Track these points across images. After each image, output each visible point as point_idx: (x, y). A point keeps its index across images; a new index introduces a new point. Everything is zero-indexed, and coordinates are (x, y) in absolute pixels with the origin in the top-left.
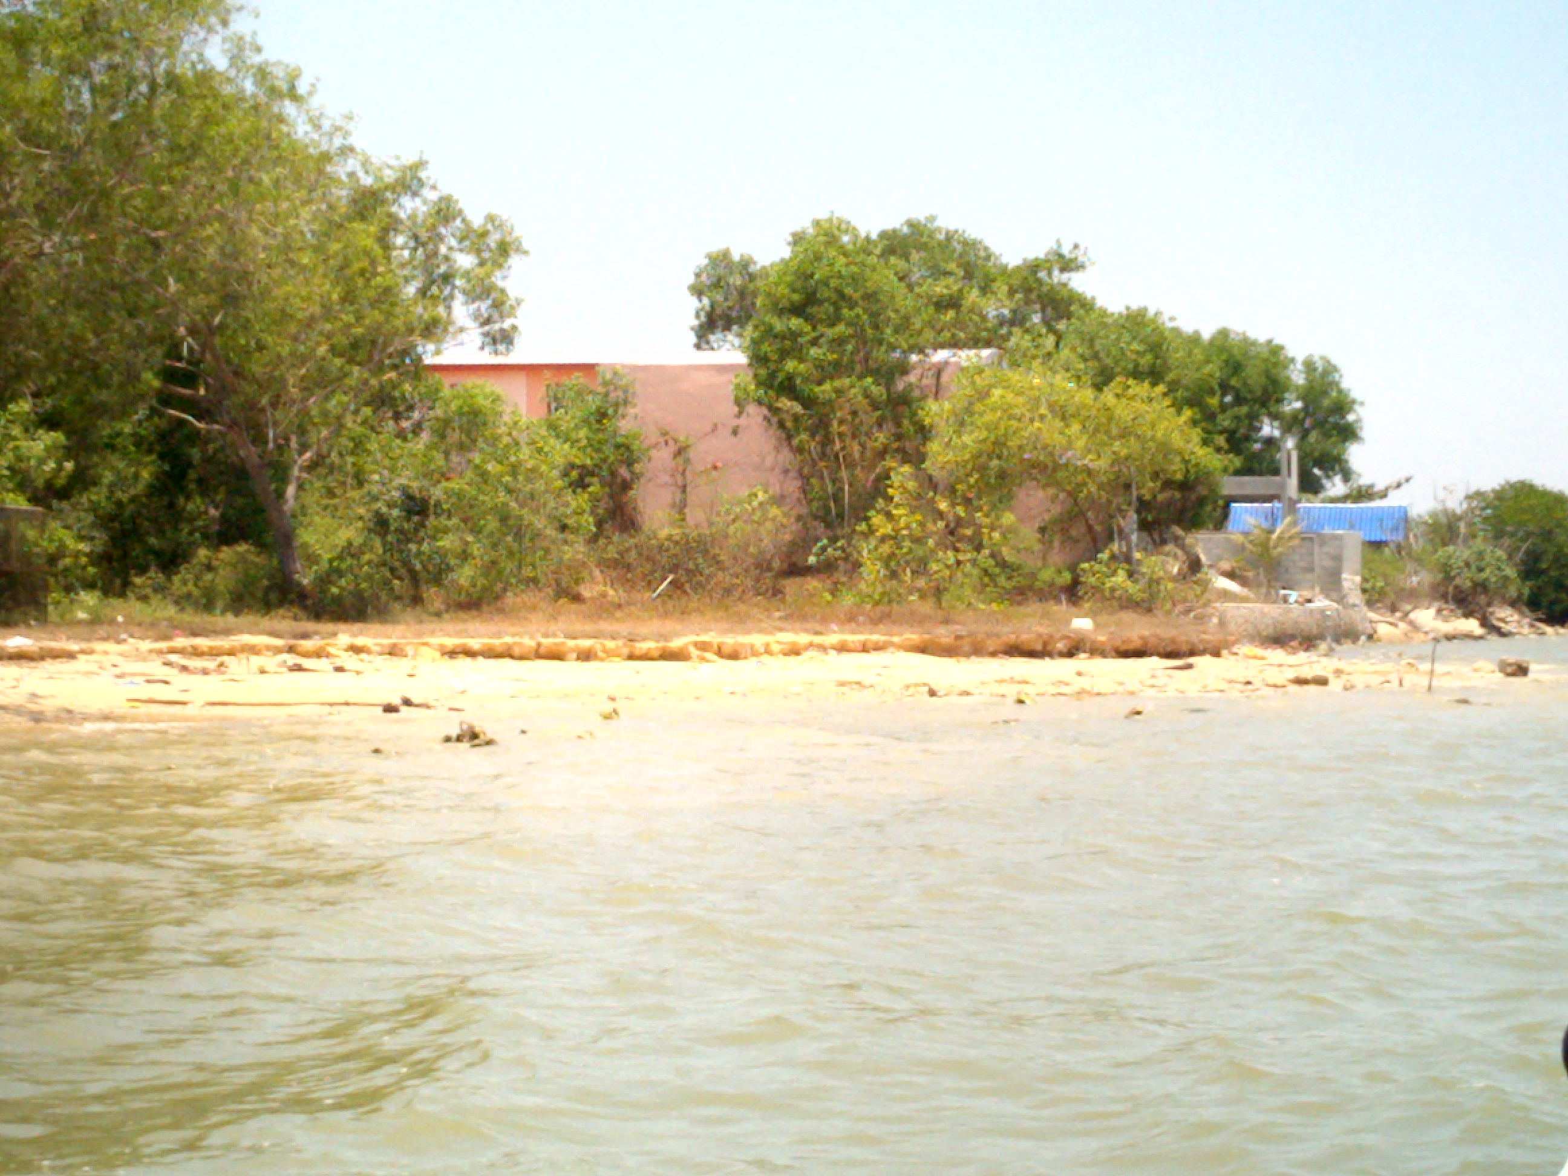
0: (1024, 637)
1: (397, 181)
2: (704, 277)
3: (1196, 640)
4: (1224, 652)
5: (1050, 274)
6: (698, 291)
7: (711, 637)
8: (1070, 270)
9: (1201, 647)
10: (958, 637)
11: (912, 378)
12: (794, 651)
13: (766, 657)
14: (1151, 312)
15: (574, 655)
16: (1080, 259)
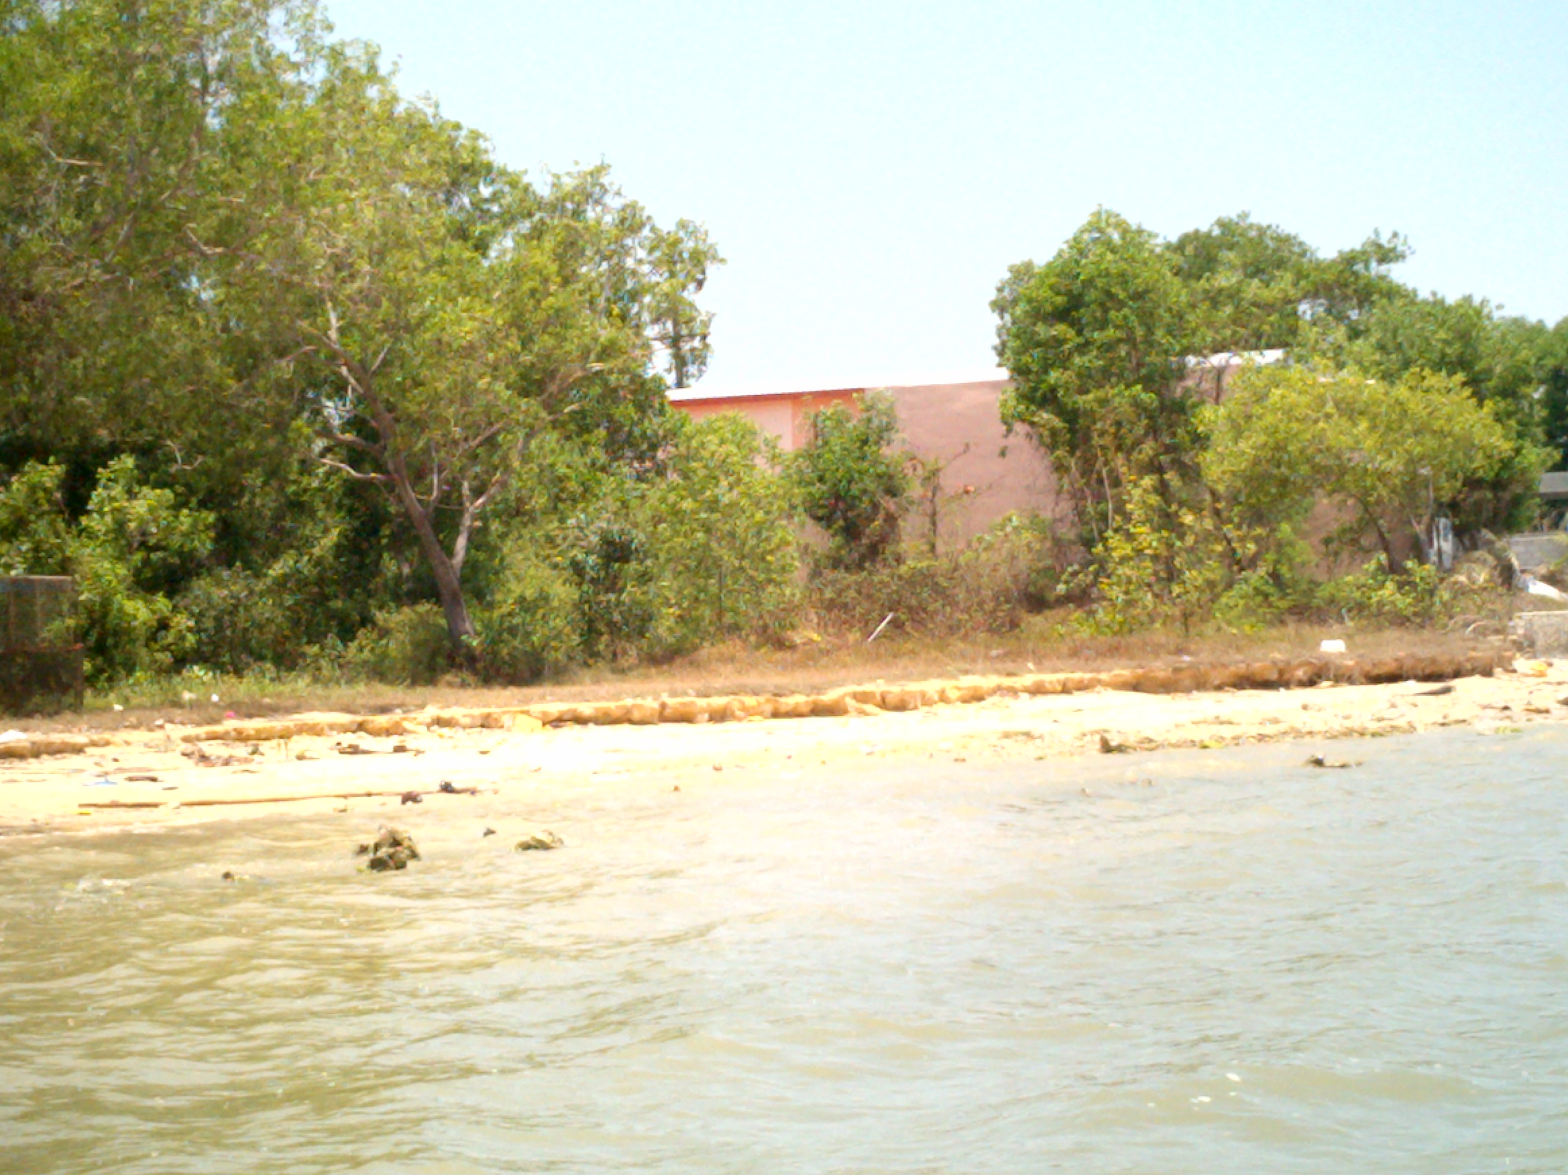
0: (1257, 665)
1: (575, 189)
2: (1006, 293)
3: (1462, 658)
4: (1498, 671)
5: (1367, 267)
6: (999, 307)
7: (878, 687)
8: (1390, 261)
9: (1469, 666)
10: (1177, 670)
11: (1190, 383)
12: (977, 697)
13: (941, 705)
14: (1477, 301)
15: (706, 716)
16: (1400, 248)
